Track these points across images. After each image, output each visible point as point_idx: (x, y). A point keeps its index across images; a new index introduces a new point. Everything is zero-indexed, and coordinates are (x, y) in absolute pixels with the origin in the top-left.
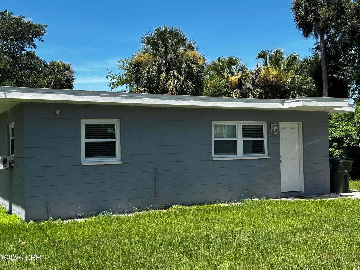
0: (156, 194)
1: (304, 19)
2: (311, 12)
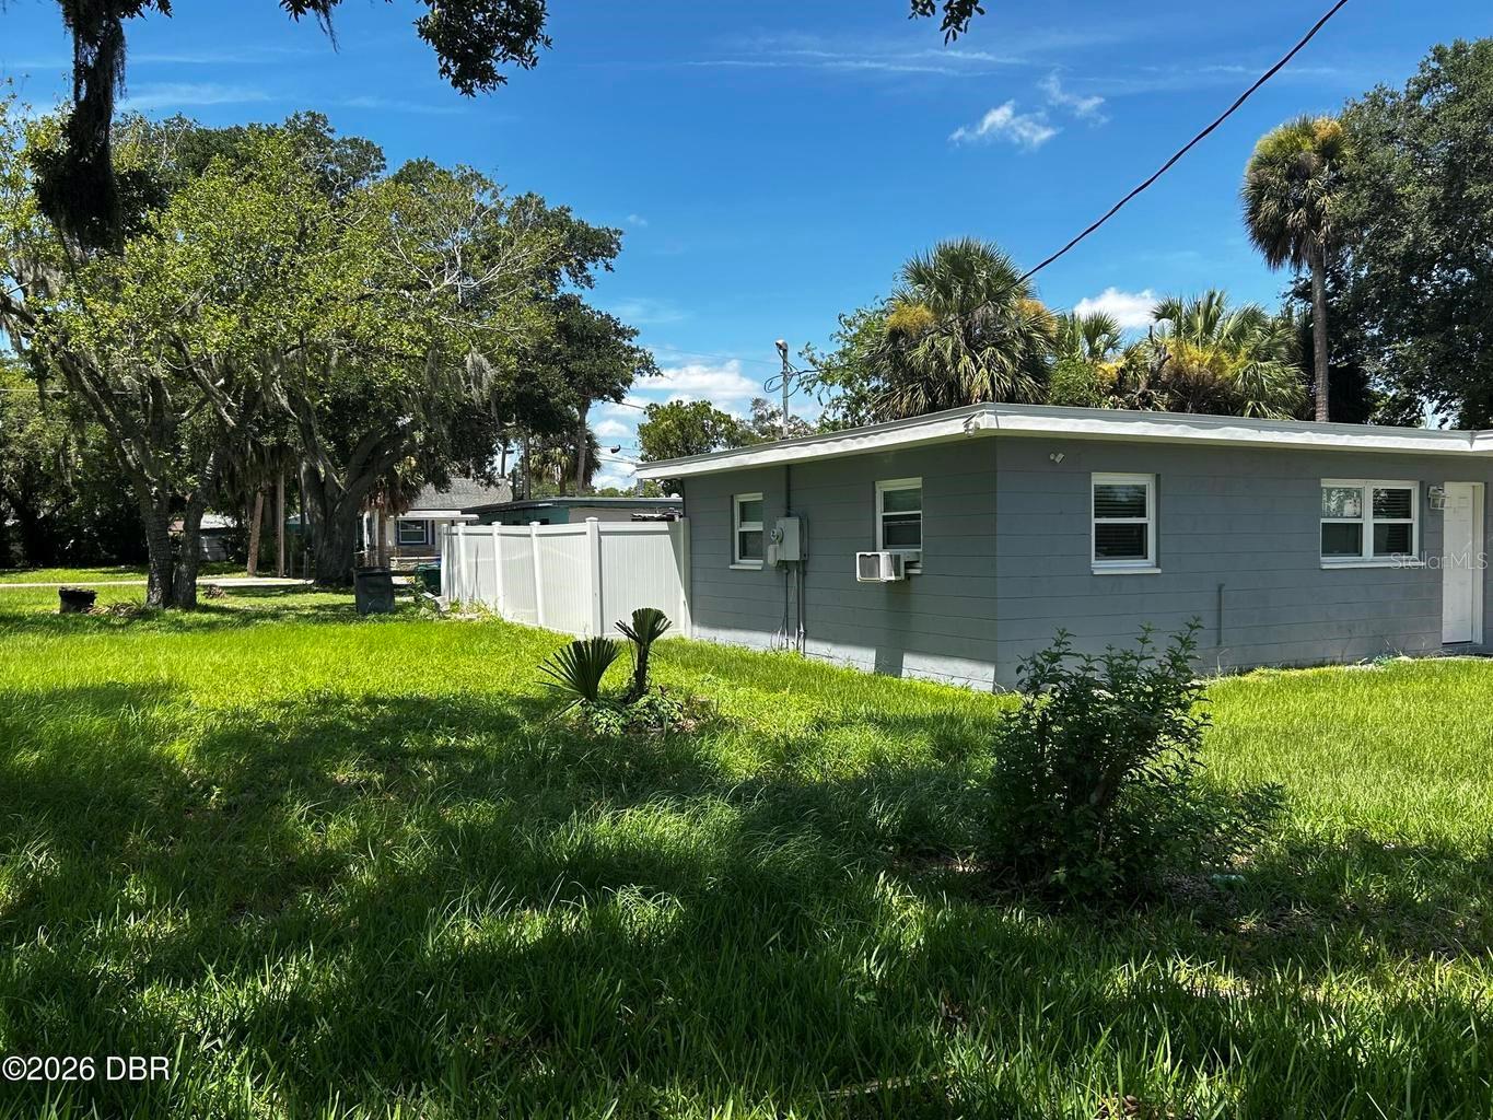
0: (1219, 642)
1: (1278, 221)
2: (1299, 204)
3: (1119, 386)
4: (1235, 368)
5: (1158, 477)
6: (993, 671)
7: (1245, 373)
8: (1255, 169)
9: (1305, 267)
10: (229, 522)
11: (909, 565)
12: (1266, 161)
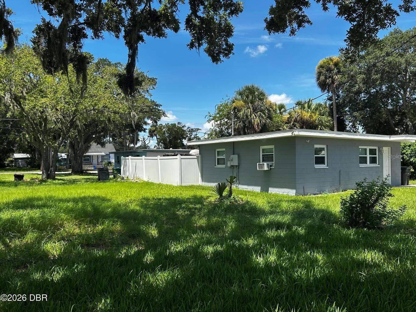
0: (340, 184)
1: (325, 81)
2: (330, 77)
3: (288, 122)
4: (316, 117)
5: (327, 146)
6: (295, 191)
7: (318, 119)
8: (319, 68)
9: (330, 92)
10: (28, 156)
11: (271, 166)
12: (322, 67)
